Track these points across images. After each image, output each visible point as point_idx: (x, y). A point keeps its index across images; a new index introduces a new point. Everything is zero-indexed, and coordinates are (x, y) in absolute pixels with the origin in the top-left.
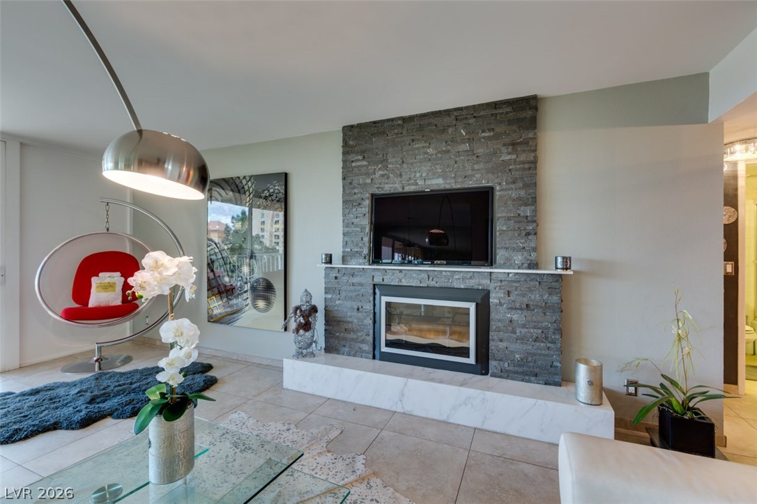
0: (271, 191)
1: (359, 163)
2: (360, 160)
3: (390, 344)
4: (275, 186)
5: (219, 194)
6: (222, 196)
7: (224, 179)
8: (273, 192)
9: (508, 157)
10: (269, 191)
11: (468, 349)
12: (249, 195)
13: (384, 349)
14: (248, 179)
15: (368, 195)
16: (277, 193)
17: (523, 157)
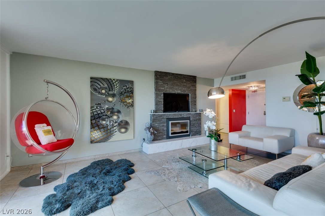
0: (128, 87)
1: (160, 83)
2: (161, 82)
3: (172, 134)
4: (129, 85)
5: (98, 84)
6: (100, 86)
7: (102, 78)
8: (129, 87)
9: (192, 88)
10: (126, 87)
11: (188, 131)
12: (117, 87)
13: (170, 135)
14: (116, 81)
15: (163, 93)
16: (130, 88)
17: (194, 89)
